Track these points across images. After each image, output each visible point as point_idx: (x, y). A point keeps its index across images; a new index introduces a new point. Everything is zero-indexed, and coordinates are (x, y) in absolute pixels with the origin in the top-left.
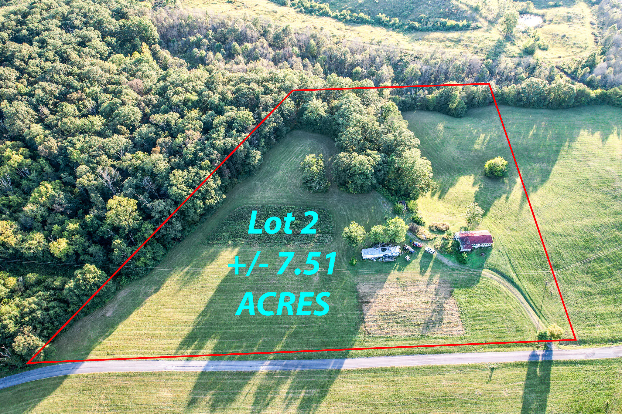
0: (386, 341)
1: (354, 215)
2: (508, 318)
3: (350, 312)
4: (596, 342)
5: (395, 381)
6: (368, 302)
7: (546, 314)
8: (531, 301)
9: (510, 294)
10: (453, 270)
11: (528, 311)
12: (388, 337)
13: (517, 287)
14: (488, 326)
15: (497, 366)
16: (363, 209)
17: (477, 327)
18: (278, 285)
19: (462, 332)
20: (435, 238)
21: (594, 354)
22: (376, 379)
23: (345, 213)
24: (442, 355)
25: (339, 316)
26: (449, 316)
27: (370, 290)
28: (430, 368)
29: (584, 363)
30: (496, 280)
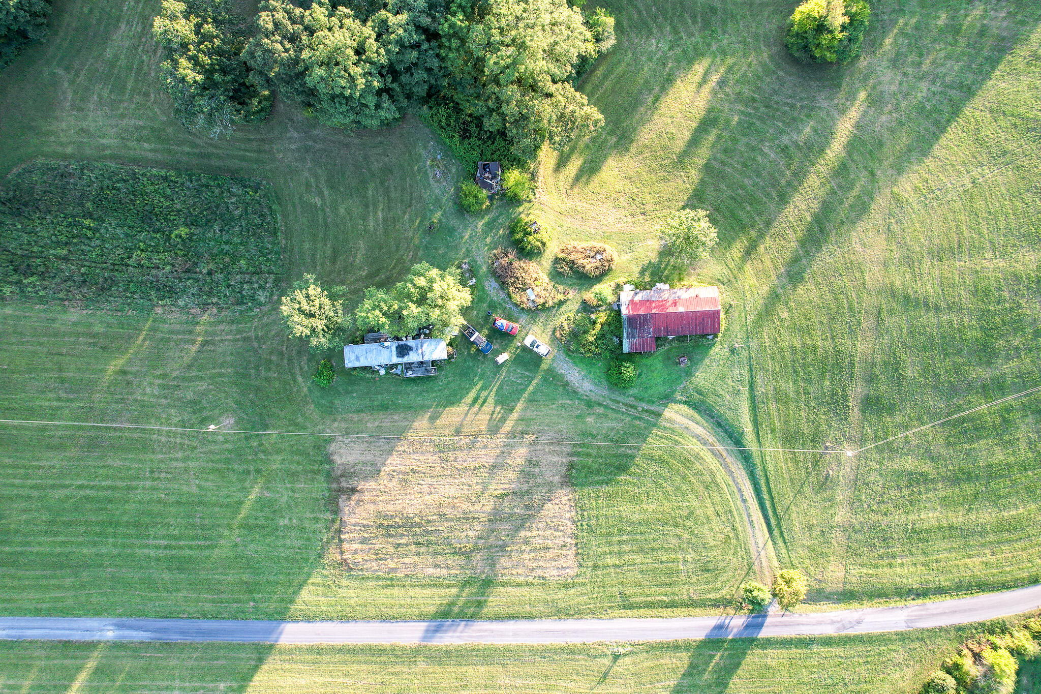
0: (387, 586)
1: (342, 211)
2: (694, 540)
3: (308, 515)
4: (879, 596)
5: (397, 674)
6: (353, 490)
7: (790, 530)
8: (766, 497)
9: (721, 476)
10: (589, 404)
11: (751, 522)
12: (392, 579)
13: (746, 458)
14: (638, 558)
15: (629, 649)
16: (371, 186)
17: (609, 561)
18: (136, 435)
19: (571, 572)
20: (561, 303)
21: (859, 622)
22: (355, 667)
23: (318, 201)
24: (512, 622)
25: (282, 522)
26: (549, 532)
27: (363, 458)
28: (478, 650)
29: (828, 642)
30: (697, 437)
